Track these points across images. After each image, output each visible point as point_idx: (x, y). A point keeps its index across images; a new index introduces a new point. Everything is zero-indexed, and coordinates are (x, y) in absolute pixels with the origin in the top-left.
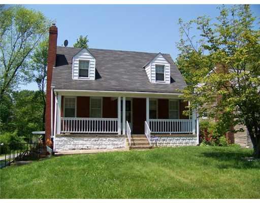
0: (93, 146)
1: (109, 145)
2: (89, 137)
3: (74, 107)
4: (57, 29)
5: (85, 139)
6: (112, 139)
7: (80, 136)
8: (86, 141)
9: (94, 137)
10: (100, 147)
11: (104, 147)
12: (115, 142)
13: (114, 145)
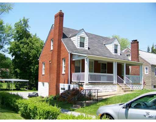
0: (103, 90)
1: (110, 89)
2: (101, 85)
3: (80, 66)
4: (63, 14)
5: (100, 86)
6: (111, 86)
7: (98, 85)
8: (100, 87)
9: (104, 85)
10: (106, 91)
11: (108, 90)
12: (113, 88)
13: (112, 89)
